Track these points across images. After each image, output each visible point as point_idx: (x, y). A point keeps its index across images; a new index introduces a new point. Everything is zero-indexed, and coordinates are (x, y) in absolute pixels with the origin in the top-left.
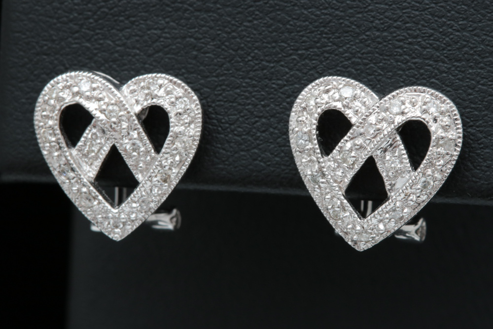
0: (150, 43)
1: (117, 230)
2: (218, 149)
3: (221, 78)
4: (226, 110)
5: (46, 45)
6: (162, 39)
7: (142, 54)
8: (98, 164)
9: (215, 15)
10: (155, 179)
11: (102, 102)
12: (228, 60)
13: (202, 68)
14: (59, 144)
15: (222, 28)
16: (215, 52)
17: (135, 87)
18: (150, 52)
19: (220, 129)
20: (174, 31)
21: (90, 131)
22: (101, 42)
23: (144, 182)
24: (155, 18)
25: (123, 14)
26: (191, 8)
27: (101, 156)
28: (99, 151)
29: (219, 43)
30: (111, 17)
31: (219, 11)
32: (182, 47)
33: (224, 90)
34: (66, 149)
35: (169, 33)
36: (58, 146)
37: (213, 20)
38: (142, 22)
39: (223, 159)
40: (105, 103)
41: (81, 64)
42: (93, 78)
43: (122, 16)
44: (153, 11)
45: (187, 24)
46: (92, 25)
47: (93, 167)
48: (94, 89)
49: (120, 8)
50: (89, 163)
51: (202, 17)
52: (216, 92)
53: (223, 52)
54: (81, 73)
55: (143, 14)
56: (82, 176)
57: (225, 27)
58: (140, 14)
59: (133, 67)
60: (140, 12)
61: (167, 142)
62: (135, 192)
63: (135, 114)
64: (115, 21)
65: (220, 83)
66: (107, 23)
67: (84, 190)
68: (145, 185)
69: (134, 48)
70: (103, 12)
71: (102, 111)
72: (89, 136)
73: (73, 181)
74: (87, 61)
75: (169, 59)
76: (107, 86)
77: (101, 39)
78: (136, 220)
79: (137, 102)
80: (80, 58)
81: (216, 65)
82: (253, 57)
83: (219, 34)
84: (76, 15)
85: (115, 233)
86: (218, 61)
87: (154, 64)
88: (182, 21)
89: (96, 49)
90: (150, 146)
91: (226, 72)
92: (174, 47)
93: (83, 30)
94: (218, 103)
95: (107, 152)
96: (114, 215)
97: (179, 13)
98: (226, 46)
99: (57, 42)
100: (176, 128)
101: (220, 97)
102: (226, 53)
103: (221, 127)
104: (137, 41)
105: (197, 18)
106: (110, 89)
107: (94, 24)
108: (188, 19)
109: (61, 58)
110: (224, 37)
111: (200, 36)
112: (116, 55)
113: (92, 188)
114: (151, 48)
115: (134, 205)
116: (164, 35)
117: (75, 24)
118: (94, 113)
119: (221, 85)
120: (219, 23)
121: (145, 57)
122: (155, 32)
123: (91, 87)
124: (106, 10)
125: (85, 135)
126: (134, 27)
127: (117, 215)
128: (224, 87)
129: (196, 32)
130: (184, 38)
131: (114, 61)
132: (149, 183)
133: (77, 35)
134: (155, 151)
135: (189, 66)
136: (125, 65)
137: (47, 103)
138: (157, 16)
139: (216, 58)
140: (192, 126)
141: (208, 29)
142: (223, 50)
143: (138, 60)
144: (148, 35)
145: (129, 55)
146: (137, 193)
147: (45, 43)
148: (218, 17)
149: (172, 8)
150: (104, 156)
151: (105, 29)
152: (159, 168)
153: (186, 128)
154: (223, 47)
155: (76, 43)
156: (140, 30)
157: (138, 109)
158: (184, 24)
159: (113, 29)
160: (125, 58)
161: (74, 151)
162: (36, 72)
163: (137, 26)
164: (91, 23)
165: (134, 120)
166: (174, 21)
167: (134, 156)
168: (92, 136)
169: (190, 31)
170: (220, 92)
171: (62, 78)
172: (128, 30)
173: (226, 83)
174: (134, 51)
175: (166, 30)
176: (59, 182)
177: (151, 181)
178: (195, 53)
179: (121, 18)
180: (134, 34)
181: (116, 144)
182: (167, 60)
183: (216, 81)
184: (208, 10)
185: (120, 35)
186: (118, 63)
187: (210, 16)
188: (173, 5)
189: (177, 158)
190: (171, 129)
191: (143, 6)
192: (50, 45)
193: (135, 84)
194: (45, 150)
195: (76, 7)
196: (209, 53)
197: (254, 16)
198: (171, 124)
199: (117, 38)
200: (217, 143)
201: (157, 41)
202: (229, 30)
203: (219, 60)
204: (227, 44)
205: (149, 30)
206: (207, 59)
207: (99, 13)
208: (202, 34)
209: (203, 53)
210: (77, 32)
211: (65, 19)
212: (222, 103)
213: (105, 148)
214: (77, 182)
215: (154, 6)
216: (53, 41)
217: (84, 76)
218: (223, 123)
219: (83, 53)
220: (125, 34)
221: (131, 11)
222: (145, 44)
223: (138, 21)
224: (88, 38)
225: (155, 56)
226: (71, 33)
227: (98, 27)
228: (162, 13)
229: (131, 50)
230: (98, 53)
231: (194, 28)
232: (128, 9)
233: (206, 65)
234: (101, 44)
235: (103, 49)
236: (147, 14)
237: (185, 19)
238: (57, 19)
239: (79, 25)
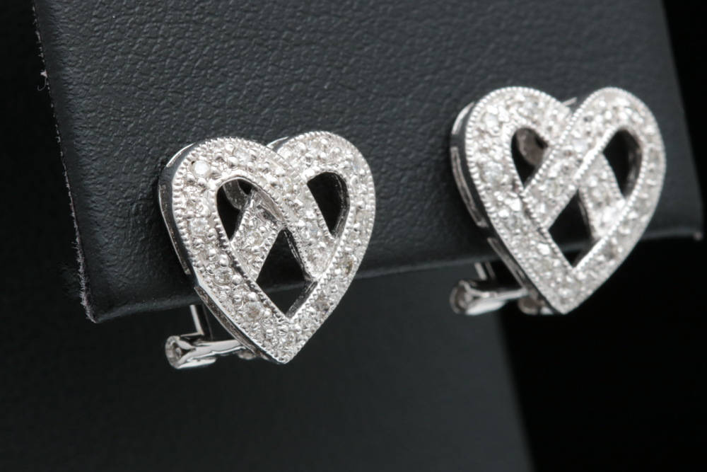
1: (289, 348)
5: (131, 122)
6: (265, 90)
7: (247, 113)
9: (318, 47)
15: (330, 63)
16: (331, 96)
17: (293, 152)
18: (255, 109)
20: (276, 77)
22: (195, 106)
24: (250, 63)
25: (210, 65)
26: (289, 44)
29: (332, 82)
30: (198, 71)
31: (322, 41)
32: (292, 95)
37: (318, 55)
38: (236, 72)
43: (211, 68)
44: (245, 54)
45: (289, 66)
46: (178, 86)
49: (206, 58)
51: (304, 52)
53: (340, 94)
55: (235, 61)
57: (334, 61)
58: (231, 62)
60: (231, 59)
63: (306, 185)
64: (204, 76)
66: (196, 80)
69: (236, 107)
70: (187, 67)
72: (251, 223)
74: (184, 134)
75: (280, 113)
77: (193, 103)
80: (175, 132)
81: (336, 112)
82: (377, 94)
83: (329, 73)
84: (156, 76)
85: (284, 353)
86: (338, 107)
87: (265, 123)
88: (283, 62)
92: (282, 98)
93: (170, 95)
97: (276, 52)
98: (341, 85)
99: (142, 116)
102: (344, 95)
104: (237, 97)
105: (298, 55)
107: (181, 84)
110: (337, 74)
111: (308, 77)
114: (256, 104)
116: (266, 84)
120: (326, 56)
124: (190, 63)
126: (229, 79)
129: (303, 73)
130: (289, 84)
133: (164, 102)
138: (252, 60)
141: (315, 67)
142: (339, 91)
144: (248, 87)
145: (233, 118)
147: (128, 119)
148: (322, 49)
149: (267, 47)
151: (195, 89)
154: (339, 87)
155: (166, 113)
156: (236, 83)
158: (286, 66)
159: (204, 87)
162: (127, 161)
163: (232, 77)
166: (272, 64)
168: (254, 222)
169: (296, 72)
171: (204, 149)
172: (220, 86)
174: (237, 111)
175: (266, 78)
179: (210, 71)
180: (230, 89)
184: (309, 43)
185: (215, 93)
187: (313, 50)
188: (266, 44)
192: (135, 121)
195: (153, 66)
196: (324, 98)
197: (363, 41)
199: (213, 97)
201: (259, 93)
202: (340, 64)
205: (247, 80)
206: (324, 106)
207: (182, 68)
208: (310, 75)
209: (317, 99)
210: (163, 98)
211: (144, 83)
215: (244, 49)
219: (177, 125)
220: (221, 90)
221: (220, 59)
222: (247, 100)
223: (231, 72)
224: (179, 103)
225: (262, 114)
226: (156, 100)
227: (186, 87)
228: (257, 56)
229: (233, 111)
230: (194, 122)
231: (299, 69)
232: (215, 57)
233: (326, 114)
234: (196, 109)
235: (199, 115)
236: (238, 61)
237: (285, 59)
238: (136, 84)
239: (162, 88)
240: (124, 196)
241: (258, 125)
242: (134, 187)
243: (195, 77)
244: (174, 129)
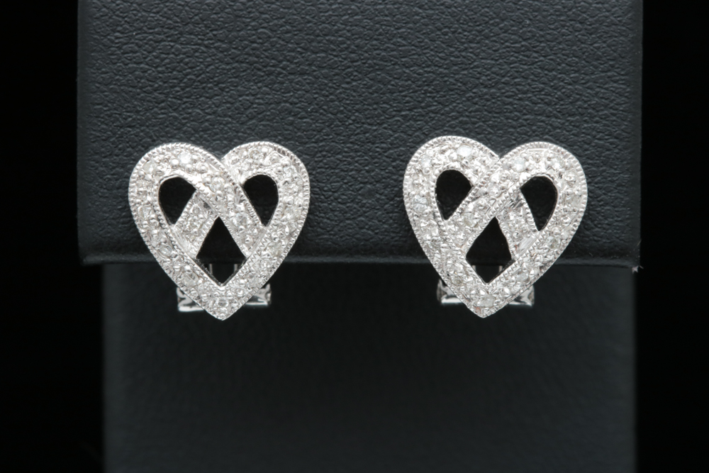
0: (243, 110)
1: (223, 309)
2: (321, 219)
3: (321, 144)
4: (328, 178)
5: (130, 117)
6: (255, 106)
7: (234, 122)
8: (200, 240)
9: (310, 78)
10: (264, 253)
11: (205, 175)
12: (327, 124)
13: (299, 134)
14: (159, 220)
15: (318, 91)
16: (313, 117)
17: (237, 157)
18: (242, 119)
19: (322, 197)
20: (267, 96)
21: (191, 205)
22: (190, 111)
23: (252, 256)
24: (246, 83)
25: (211, 80)
26: (284, 72)
27: (204, 232)
28: (202, 226)
29: (316, 106)
30: (199, 84)
31: (315, 73)
32: (278, 112)
33: (324, 156)
34: (167, 226)
35: (262, 99)
36: (158, 223)
37: (309, 84)
38: (232, 88)
39: (328, 229)
40: (208, 175)
41: (169, 135)
42: (193, 149)
43: (211, 83)
44: (243, 76)
45: (281, 89)
46: (179, 94)
47: (196, 244)
48: (195, 161)
49: (208, 75)
50: (191, 240)
51: (297, 80)
52: (316, 159)
53: (321, 116)
54: (178, 145)
55: (233, 79)
56: (185, 254)
57: (322, 90)
58: (230, 80)
59: (226, 136)
60: (230, 78)
61: (276, 213)
62: (243, 268)
63: (240, 185)
64: (204, 88)
65: (320, 149)
66: (195, 90)
67: (188, 268)
68: (254, 260)
69: (225, 116)
70: (190, 79)
71: (206, 184)
72: (191, 211)
73: (174, 259)
74: (175, 132)
75: (264, 125)
76: (209, 157)
77: (189, 108)
78: (243, 297)
79: (241, 172)
80: (168, 129)
81: (314, 131)
82: (354, 121)
83: (315, 98)
84: (161, 83)
85: (220, 312)
86: (317, 127)
87: (248, 132)
88: (276, 85)
89: (184, 119)
90: (258, 218)
91: (325, 137)
92: (268, 113)
93: (170, 99)
94: (319, 170)
95: (211, 227)
96: (221, 292)
97: (272, 77)
98: (324, 110)
99: (141, 113)
100: (285, 198)
101: (321, 164)
102: (324, 118)
103: (323, 195)
104: (229, 108)
105: (291, 81)
106: (212, 160)
107: (181, 92)
108: (282, 83)
109: (147, 130)
110: (322, 101)
111: (295, 100)
112: (207, 124)
113: (196, 266)
114: (244, 116)
115: (242, 281)
116: (257, 101)
117: (160, 93)
118: (197, 186)
119: (321, 152)
120: (316, 86)
121: (238, 125)
122: (248, 98)
123: (192, 159)
124: (193, 77)
125: (185, 210)
126: (225, 94)
127: (223, 293)
128: (324, 153)
129: (291, 96)
130: (279, 103)
131: (205, 130)
132: (258, 257)
133: (163, 104)
134: (262, 222)
135: (286, 132)
136: (217, 134)
137: (143, 179)
138: (249, 81)
139: (314, 123)
140: (301, 195)
141: (304, 93)
142: (321, 114)
143: (230, 129)
144: (240, 101)
145: (221, 124)
146: (246, 269)
147: (128, 114)
148: (314, 79)
149: (264, 72)
150: (208, 231)
151: (193, 97)
152: (269, 241)
153: (294, 197)
154: (321, 111)
155: (163, 114)
156: (231, 97)
157: (243, 179)
158: (278, 89)
159: (201, 97)
160: (216, 127)
161: (175, 228)
162: (120, 146)
163: (228, 92)
164: (178, 91)
165: (240, 192)
166: (265, 86)
167: (241, 229)
168: (193, 210)
169: (285, 95)
170: (320, 159)
171: (158, 151)
172: (217, 97)
173: (327, 148)
174: (226, 119)
175: (259, 96)
176: (158, 260)
177: (260, 255)
178: (291, 118)
179: (210, 85)
180: (224, 101)
181: (222, 218)
182: (261, 127)
183: (315, 148)
184: (302, 73)
185: (210, 102)
186: (209, 132)
187: (305, 79)
188: (265, 69)
189: (287, 230)
190: (280, 199)
191: (233, 71)
192: (134, 116)
193: (237, 153)
194: (143, 228)
195: (160, 75)
196: (306, 118)
197: (352, 77)
198: (279, 194)
199: (207, 106)
200: (320, 213)
201: (249, 107)
202: (327, 93)
203: (317, 125)
204: (325, 107)
205: (240, 96)
206: (304, 124)
207: (185, 80)
208: (297, 98)
209: (299, 118)
210: (163, 102)
211: (149, 88)
212: (324, 170)
213: (208, 223)
214: (179, 260)
215: (244, 71)
216: (138, 112)
217: (182, 148)
218: (325, 191)
219: (170, 124)
220: (215, 101)
221: (220, 77)
222: (237, 112)
223: (228, 88)
224: (175, 107)
225: (248, 124)
226: (156, 103)
227: (186, 95)
228: (254, 78)
229: (222, 119)
230: (187, 123)
231: (289, 92)
232: (217, 75)
233: (304, 131)
234: (190, 113)
235: (192, 119)
236: (237, 80)
237: (278, 83)
238: (141, 88)
239: (164, 94)
240: (112, 173)
241: (242, 132)
242: (122, 167)
243: (195, 88)
244: (167, 127)
